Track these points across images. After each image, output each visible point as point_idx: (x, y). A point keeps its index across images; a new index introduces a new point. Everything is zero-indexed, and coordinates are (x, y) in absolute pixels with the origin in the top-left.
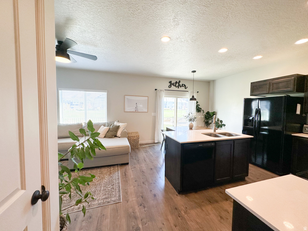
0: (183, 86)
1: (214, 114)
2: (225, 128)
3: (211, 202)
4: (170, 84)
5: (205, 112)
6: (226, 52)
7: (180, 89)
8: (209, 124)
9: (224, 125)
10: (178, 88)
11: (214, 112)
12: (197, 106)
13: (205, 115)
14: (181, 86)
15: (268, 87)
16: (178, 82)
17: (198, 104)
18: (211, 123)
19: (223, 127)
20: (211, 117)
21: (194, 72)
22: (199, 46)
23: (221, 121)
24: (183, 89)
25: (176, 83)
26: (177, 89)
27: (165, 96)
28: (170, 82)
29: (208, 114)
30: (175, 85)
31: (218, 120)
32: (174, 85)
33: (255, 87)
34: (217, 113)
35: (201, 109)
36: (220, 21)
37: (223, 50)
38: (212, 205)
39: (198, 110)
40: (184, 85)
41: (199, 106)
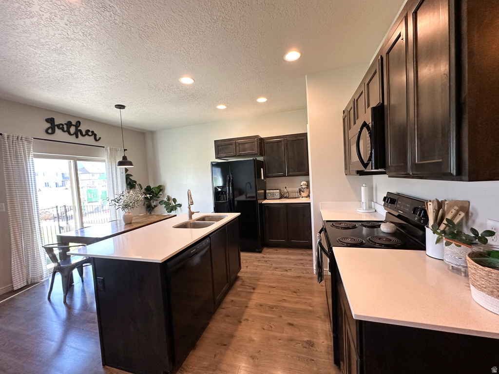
0: (90, 133)
1: (161, 190)
2: (181, 209)
3: (225, 345)
4: (49, 125)
5: (144, 187)
6: (190, 85)
7: (81, 139)
8: (153, 208)
9: (180, 205)
10: (77, 137)
11: (160, 186)
12: (128, 177)
13: (144, 192)
14: (84, 133)
15: (234, 148)
16: (74, 123)
17: (128, 173)
18: (155, 206)
19: (178, 208)
20: (157, 195)
21: (121, 107)
22: (150, 52)
23: (175, 200)
24: (89, 140)
25: (69, 124)
26: (72, 139)
27: (36, 156)
28: (51, 121)
29: (148, 191)
30: (65, 129)
31: (169, 199)
32: (63, 129)
33: (220, 147)
34: (164, 187)
35: (135, 182)
36: (204, 21)
37: (187, 80)
38: (231, 348)
39: (131, 184)
40: (93, 132)
41: (131, 177)
